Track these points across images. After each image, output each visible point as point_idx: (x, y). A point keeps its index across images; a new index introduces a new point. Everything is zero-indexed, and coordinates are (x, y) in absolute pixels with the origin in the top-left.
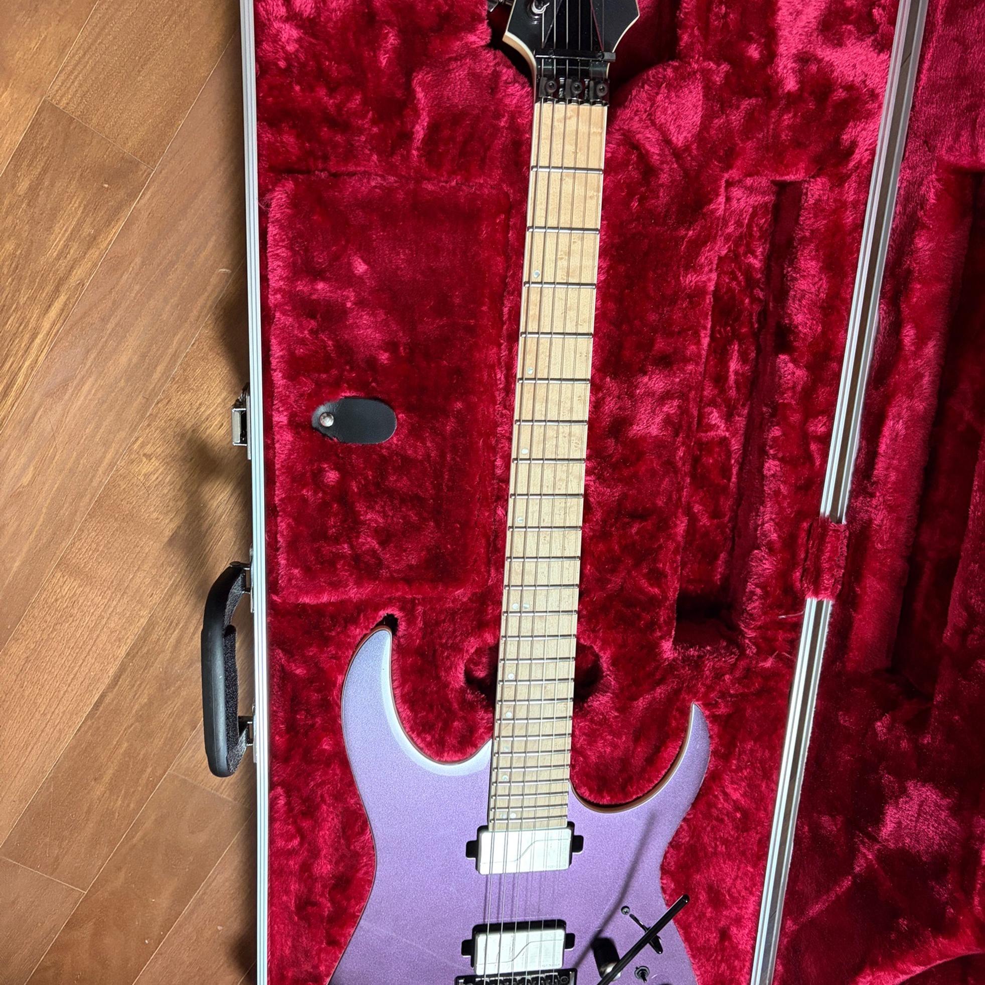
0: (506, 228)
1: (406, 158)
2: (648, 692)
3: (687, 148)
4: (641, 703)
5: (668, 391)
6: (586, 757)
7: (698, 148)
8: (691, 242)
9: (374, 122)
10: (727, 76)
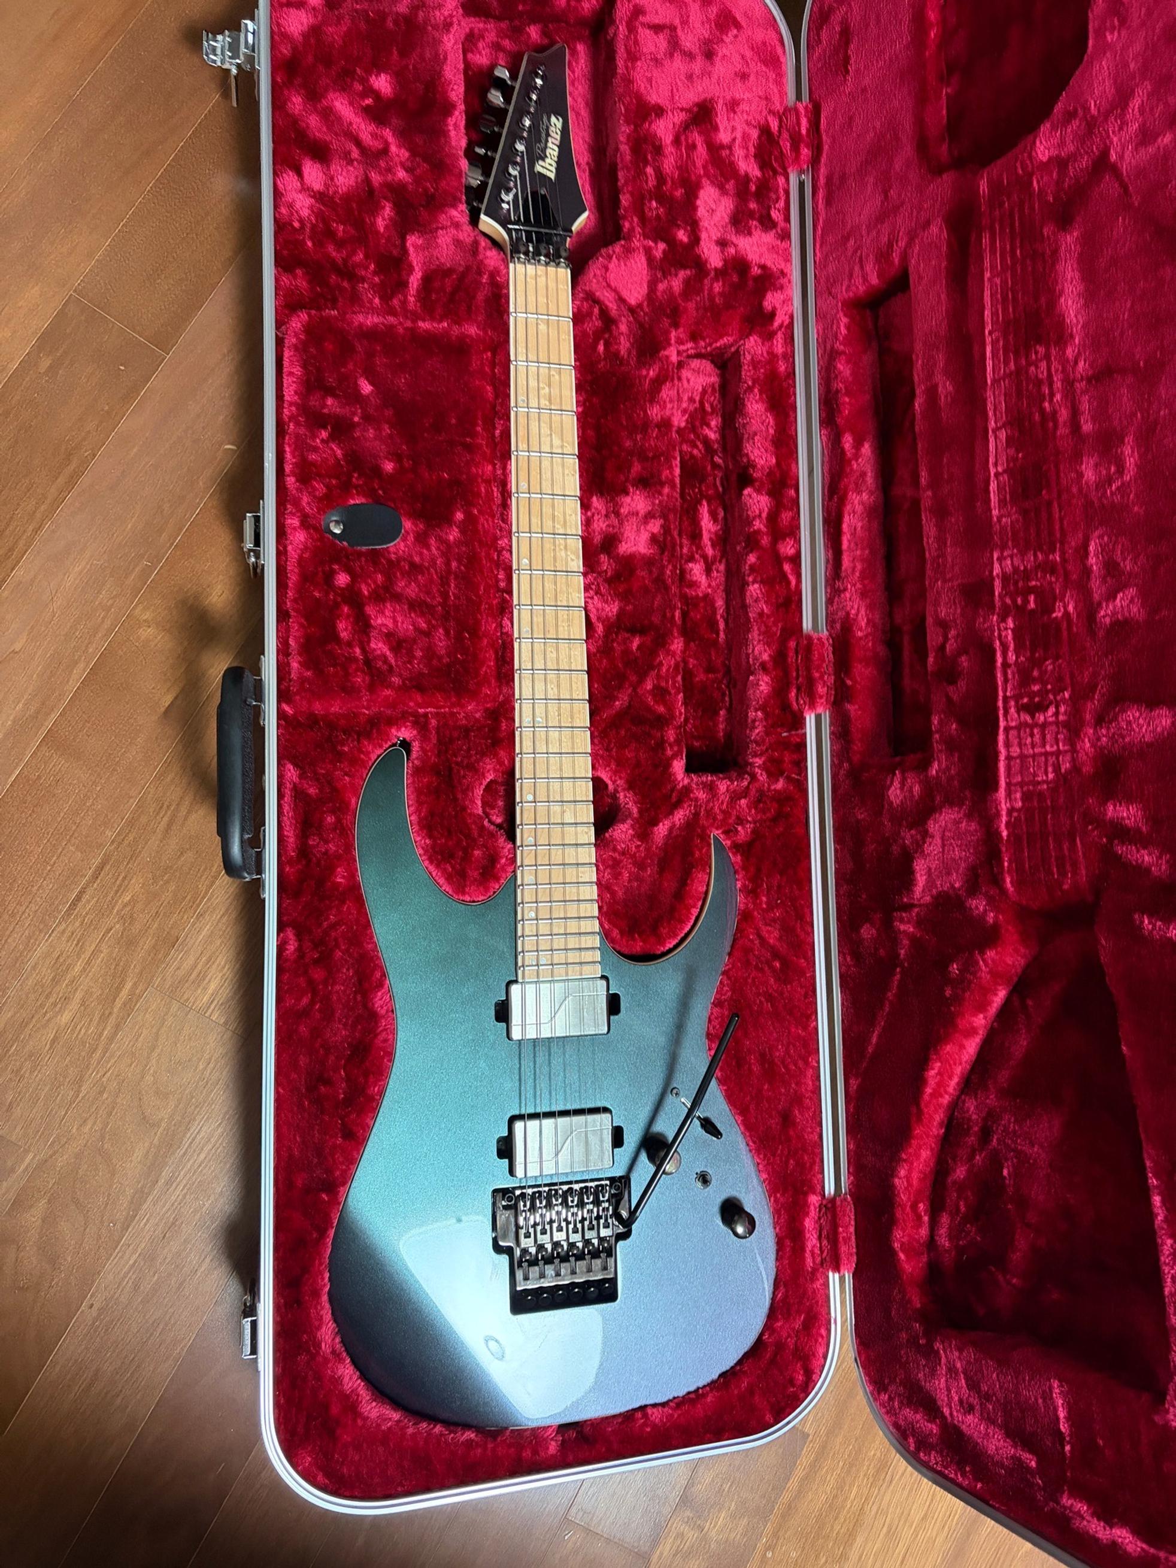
0: (493, 364)
1: (404, 303)
2: (666, 817)
3: (640, 306)
4: (662, 830)
5: (649, 512)
6: (613, 894)
7: (648, 306)
8: (652, 381)
9: (375, 273)
10: (664, 251)
